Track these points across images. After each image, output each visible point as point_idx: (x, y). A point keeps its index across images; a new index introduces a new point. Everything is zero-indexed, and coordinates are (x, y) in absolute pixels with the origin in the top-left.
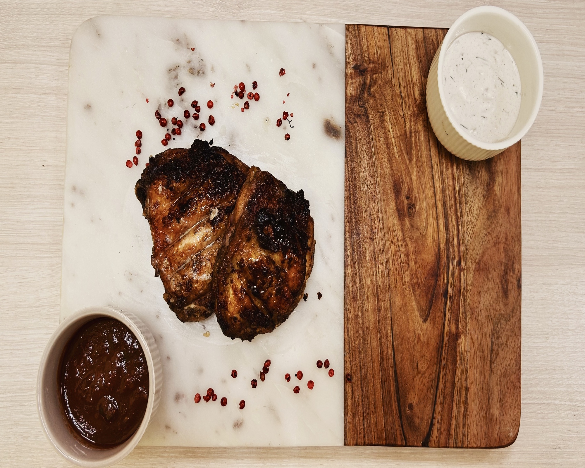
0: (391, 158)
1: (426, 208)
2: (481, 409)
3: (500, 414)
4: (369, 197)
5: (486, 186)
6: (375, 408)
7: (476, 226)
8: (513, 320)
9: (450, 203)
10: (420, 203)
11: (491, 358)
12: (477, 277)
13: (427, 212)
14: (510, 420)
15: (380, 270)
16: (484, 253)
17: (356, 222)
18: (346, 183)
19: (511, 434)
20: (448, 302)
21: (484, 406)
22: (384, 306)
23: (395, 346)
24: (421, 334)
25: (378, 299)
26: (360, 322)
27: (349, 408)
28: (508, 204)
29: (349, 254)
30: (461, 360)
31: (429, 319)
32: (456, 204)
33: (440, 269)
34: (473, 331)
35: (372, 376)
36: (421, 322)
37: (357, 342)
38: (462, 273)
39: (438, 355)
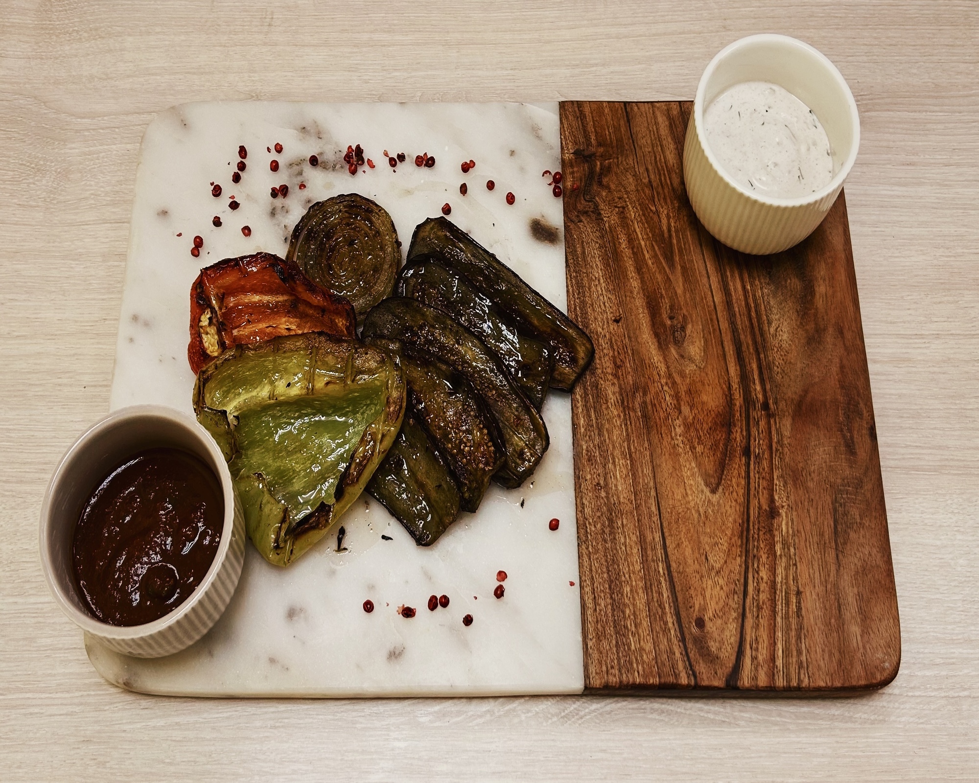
0: (640, 266)
1: (703, 331)
2: (828, 624)
3: (863, 631)
5: (800, 298)
6: (636, 626)
7: (788, 353)
8: (868, 486)
9: (742, 324)
10: (693, 325)
11: (837, 545)
12: (799, 425)
13: (704, 336)
14: (882, 642)
16: (806, 392)
19: (887, 665)
20: (752, 463)
21: (833, 621)
22: (642, 471)
23: (665, 529)
24: (710, 511)
25: (631, 461)
26: (603, 495)
27: (589, 626)
28: (840, 321)
29: (578, 397)
30: (784, 549)
31: (721, 488)
33: (734, 416)
34: (800, 505)
35: (627, 576)
36: (708, 494)
37: (599, 526)
38: (772, 421)
39: (742, 542)
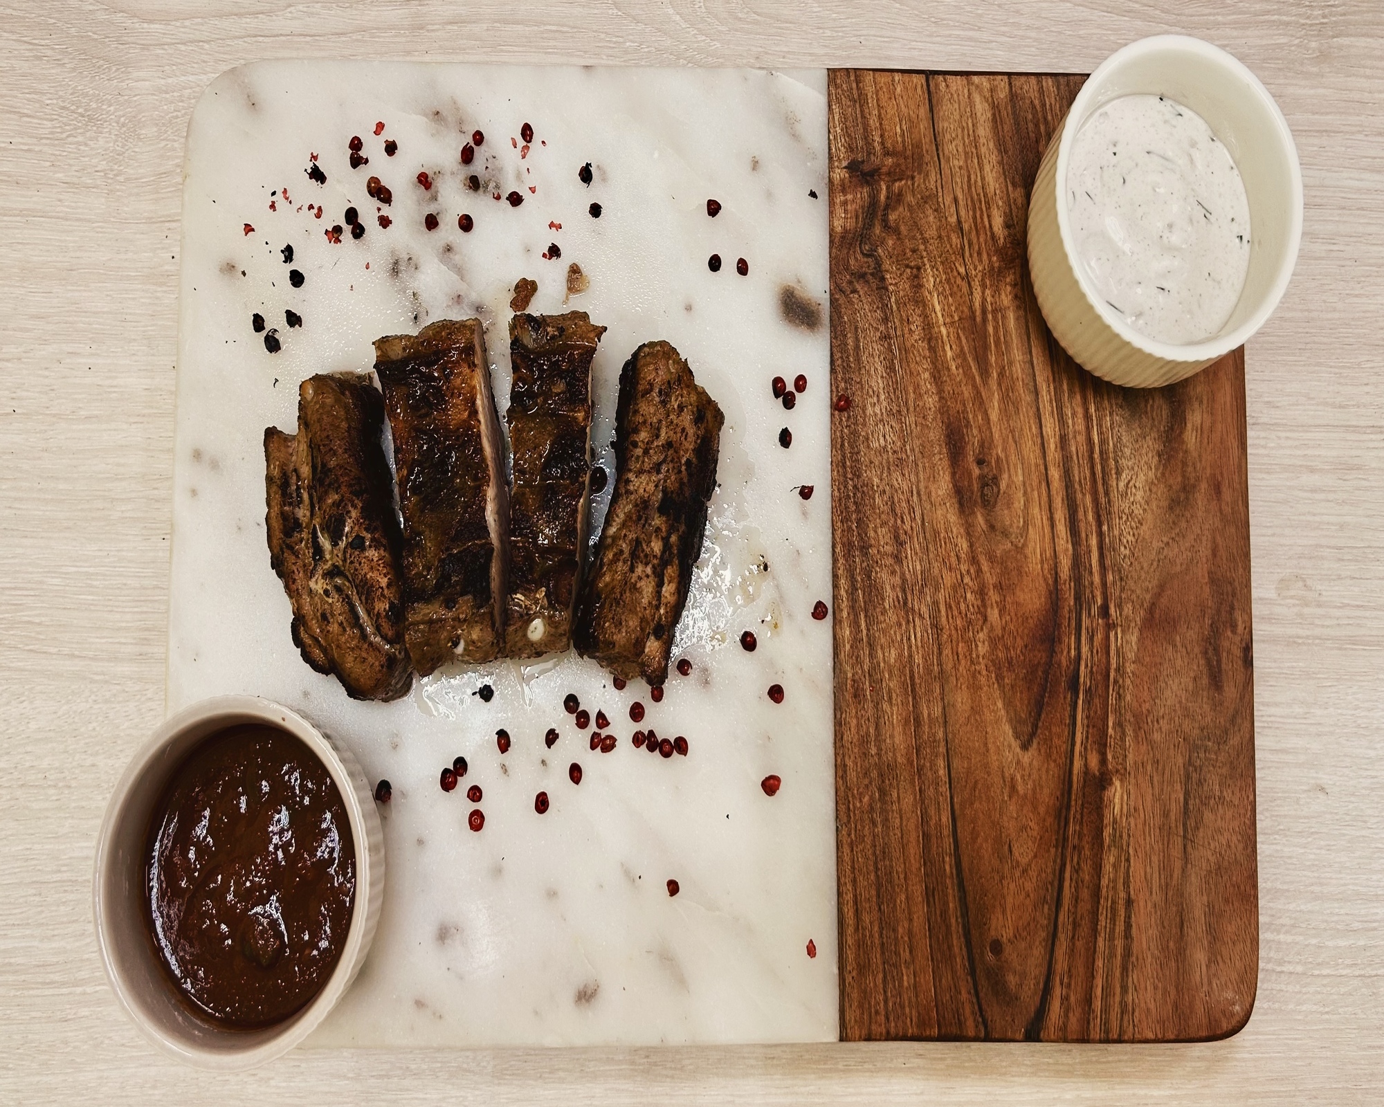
0: (939, 372)
1: (1024, 485)
2: (1165, 949)
3: (1210, 960)
4: (889, 462)
5: (1165, 432)
6: (911, 952)
7: (1142, 524)
8: (1234, 741)
9: (1080, 473)
10: (1010, 476)
11: (1185, 830)
12: (1148, 642)
13: (1025, 493)
14: (1234, 976)
15: (918, 629)
16: (1162, 587)
17: (859, 521)
18: (833, 431)
19: (1237, 1008)
20: (1080, 702)
21: (1171, 944)
22: (929, 715)
23: (957, 807)
24: (1019, 777)
25: (914, 698)
26: (873, 751)
27: (849, 952)
28: (1218, 472)
29: (843, 592)
30: (1115, 836)
31: (1035, 741)
32: (1093, 474)
33: (1060, 626)
34: (1141, 769)
35: (902, 876)
36: (1018, 750)
37: (866, 799)
38: (1112, 634)
39: (1059, 825)
